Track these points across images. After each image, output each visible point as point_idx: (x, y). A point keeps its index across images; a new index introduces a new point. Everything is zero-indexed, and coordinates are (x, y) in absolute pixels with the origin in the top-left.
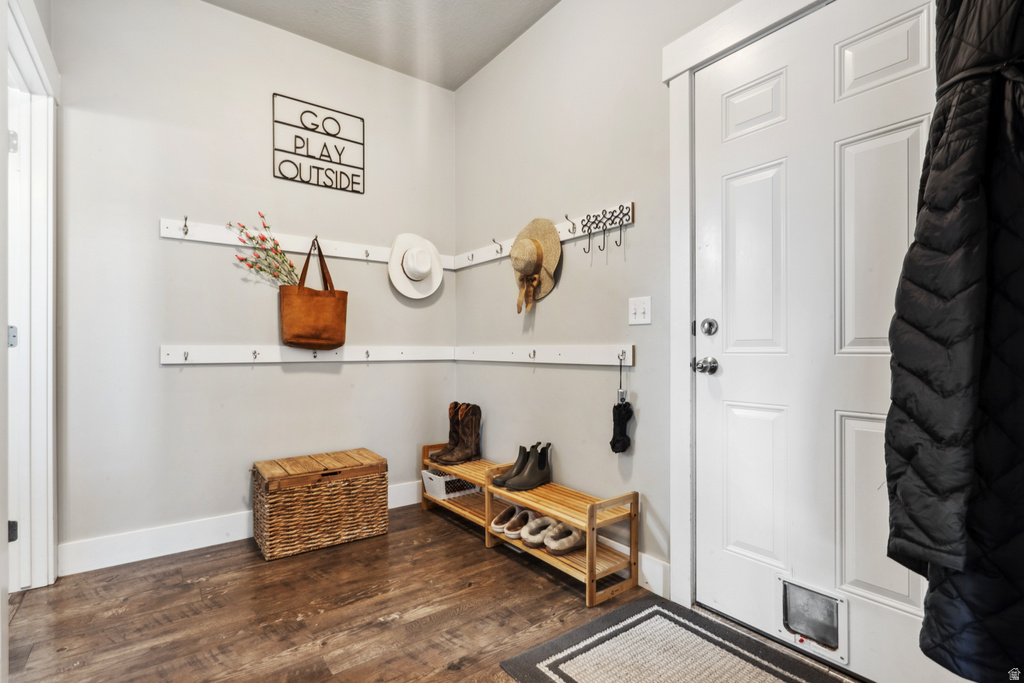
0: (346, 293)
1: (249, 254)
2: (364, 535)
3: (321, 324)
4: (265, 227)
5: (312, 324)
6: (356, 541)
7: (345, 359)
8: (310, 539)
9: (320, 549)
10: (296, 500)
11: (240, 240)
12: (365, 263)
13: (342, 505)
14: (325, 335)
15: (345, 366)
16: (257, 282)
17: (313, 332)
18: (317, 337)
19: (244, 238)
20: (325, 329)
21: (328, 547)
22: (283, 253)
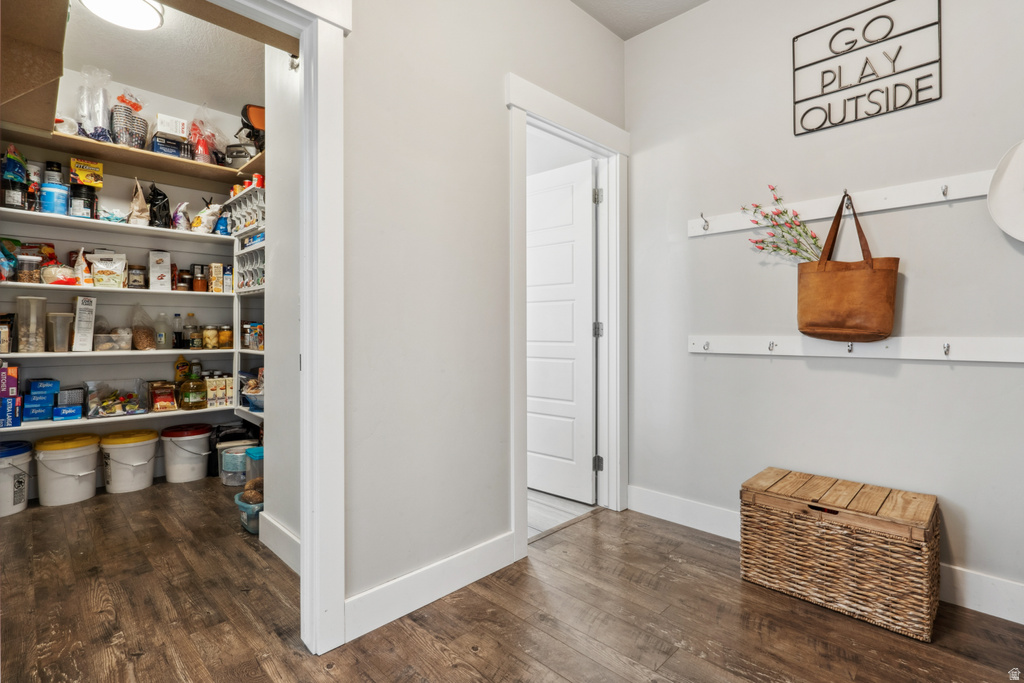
0: (896, 261)
1: (764, 235)
2: (878, 621)
3: (845, 307)
4: (777, 200)
5: (831, 308)
6: (862, 621)
7: (904, 356)
8: (790, 580)
9: (804, 601)
10: (774, 524)
11: (753, 221)
12: (946, 206)
13: (840, 559)
14: (851, 322)
15: (905, 367)
16: (777, 264)
17: (833, 319)
18: (840, 325)
19: (759, 218)
20: (850, 315)
21: (817, 605)
22: (803, 223)
